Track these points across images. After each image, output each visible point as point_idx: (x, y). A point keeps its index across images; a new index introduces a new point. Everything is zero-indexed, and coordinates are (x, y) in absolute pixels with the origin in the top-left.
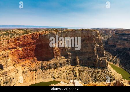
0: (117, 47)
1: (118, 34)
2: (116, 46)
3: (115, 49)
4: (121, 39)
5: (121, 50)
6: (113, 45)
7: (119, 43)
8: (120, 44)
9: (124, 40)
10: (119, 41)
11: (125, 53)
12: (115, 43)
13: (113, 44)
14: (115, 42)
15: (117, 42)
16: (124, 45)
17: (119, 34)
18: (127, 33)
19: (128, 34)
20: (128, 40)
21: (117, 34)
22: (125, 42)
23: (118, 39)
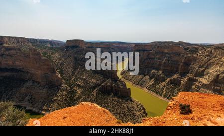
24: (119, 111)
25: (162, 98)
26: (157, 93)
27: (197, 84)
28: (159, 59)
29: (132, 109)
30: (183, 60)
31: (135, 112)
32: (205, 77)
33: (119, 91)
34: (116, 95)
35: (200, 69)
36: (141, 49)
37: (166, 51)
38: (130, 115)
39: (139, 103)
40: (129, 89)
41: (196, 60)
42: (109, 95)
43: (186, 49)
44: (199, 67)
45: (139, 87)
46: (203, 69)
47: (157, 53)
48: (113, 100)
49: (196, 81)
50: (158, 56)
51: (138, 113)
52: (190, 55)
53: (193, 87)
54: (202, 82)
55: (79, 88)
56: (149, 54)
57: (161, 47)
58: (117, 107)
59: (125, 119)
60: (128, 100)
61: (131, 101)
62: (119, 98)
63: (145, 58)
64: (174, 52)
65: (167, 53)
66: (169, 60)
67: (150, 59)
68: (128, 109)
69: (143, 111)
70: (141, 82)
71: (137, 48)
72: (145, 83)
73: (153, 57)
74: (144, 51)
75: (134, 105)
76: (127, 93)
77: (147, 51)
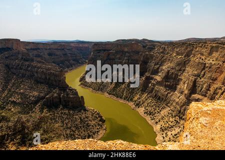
24: (69, 125)
25: (122, 101)
26: (118, 97)
27: (153, 82)
28: (119, 59)
29: (86, 119)
30: (142, 59)
31: (90, 122)
32: (159, 74)
33: (69, 101)
34: (66, 106)
35: (156, 66)
36: (101, 48)
37: (126, 50)
38: (84, 126)
39: (95, 110)
40: (82, 97)
41: (152, 58)
42: (57, 107)
43: (144, 47)
44: (155, 65)
45: (100, 92)
46: (158, 66)
47: (117, 52)
48: (62, 113)
49: (152, 78)
50: (118, 56)
51: (93, 122)
52: (147, 53)
53: (150, 85)
54: (156, 80)
55: (14, 107)
56: (109, 55)
57: (121, 45)
58: (67, 121)
59: (77, 132)
60: (81, 110)
61: (85, 110)
62: (69, 109)
63: (105, 59)
64: (134, 50)
65: (127, 52)
66: (129, 60)
67: (110, 59)
68: (81, 120)
69: (99, 119)
70: (101, 86)
71: (96, 48)
72: (105, 87)
73: (114, 57)
74: (105, 50)
75: (89, 114)
76: (80, 102)
77: (108, 50)
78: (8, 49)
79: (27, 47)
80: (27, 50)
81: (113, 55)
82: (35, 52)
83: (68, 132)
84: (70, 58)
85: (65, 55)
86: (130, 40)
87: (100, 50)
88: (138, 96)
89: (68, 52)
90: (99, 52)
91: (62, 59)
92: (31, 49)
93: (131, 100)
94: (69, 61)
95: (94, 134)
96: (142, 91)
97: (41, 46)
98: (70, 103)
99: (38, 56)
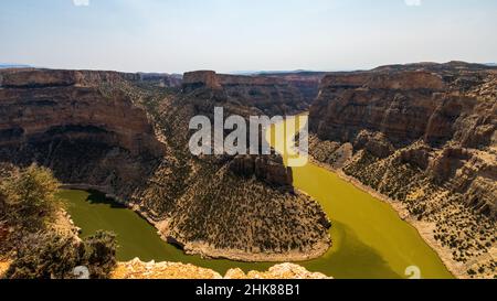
0: (26, 132)
1: (12, 86)
2: (22, 131)
3: (23, 139)
4: (30, 103)
5: (43, 137)
6: (11, 130)
7: (29, 117)
8: (32, 119)
9: (42, 103)
10: (28, 111)
11: (57, 141)
12: (15, 120)
13: (9, 127)
14: (11, 118)
15: (20, 114)
16: (47, 119)
17: (17, 87)
18: (41, 80)
19: (47, 85)
20: (51, 103)
21: (8, 86)
22: (48, 110)
23: (21, 104)
24: (262, 213)
26: (366, 184)
27: (468, 165)
28: (377, 105)
29: (292, 211)
30: (438, 107)
31: (298, 218)
32: (492, 149)
33: (267, 171)
34: (261, 179)
35: (481, 128)
36: (338, 84)
37: (396, 86)
38: (286, 223)
39: (312, 199)
40: (289, 168)
41: (472, 106)
42: (248, 177)
43: (446, 79)
44: (478, 124)
45: (328, 166)
46: (490, 127)
47: (372, 92)
48: (253, 189)
49: (467, 157)
50: (374, 99)
51: (305, 221)
52: (457, 94)
53: (459, 172)
54: (481, 161)
56: (354, 95)
57: (382, 77)
58: (260, 204)
59: (273, 230)
60: (285, 191)
61: (292, 193)
62: (267, 185)
63: (344, 104)
64: (416, 87)
65: (398, 91)
66: (401, 108)
67: (356, 105)
68: (283, 209)
69: (318, 217)
70: (332, 156)
71: (329, 82)
72: (340, 159)
73: (364, 100)
74: (346, 87)
75: (299, 203)
76: (285, 176)
77: (353, 87)
78: (201, 84)
79: (224, 82)
80: (223, 85)
81: (364, 96)
82: (233, 89)
83: (259, 224)
84: (282, 100)
85: (275, 94)
86: (414, 66)
87: (336, 87)
88: (420, 192)
89: (280, 90)
90: (333, 91)
91: (269, 101)
92: (229, 85)
93: (401, 197)
94: (279, 104)
95: (304, 244)
96: (433, 181)
97: (241, 81)
98: (268, 175)
99: (235, 95)
